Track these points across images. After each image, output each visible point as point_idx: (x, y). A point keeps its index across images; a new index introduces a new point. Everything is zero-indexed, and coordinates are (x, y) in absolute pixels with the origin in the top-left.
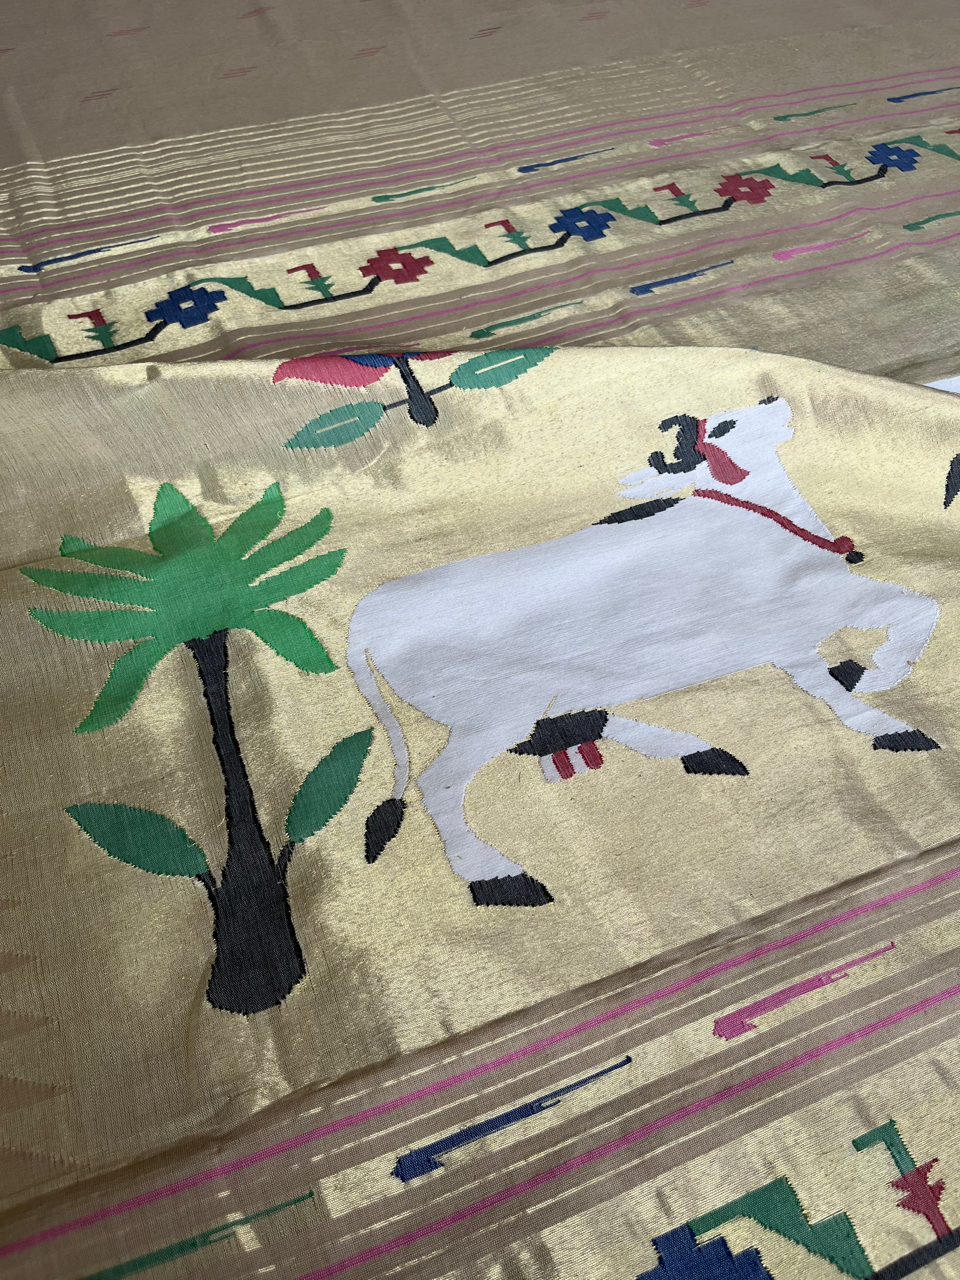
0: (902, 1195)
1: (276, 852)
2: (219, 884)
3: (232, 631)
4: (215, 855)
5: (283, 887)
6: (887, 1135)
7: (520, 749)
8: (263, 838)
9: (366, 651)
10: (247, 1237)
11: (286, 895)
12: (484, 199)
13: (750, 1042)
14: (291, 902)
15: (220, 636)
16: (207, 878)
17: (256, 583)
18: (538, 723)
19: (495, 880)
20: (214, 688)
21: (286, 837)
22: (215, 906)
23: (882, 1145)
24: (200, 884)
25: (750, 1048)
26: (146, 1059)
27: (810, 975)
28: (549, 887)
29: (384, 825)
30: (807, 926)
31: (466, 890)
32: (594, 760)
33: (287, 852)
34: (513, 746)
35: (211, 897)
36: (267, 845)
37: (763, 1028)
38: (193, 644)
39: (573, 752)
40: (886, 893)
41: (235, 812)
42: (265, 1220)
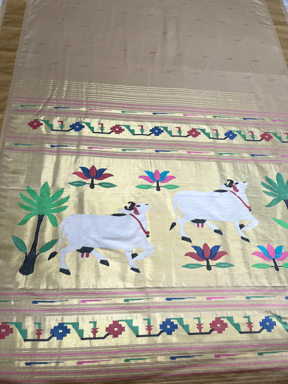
0: (92, 330)
1: (36, 254)
2: (27, 255)
3: (45, 215)
4: (28, 251)
5: (35, 259)
6: (95, 323)
7: (78, 250)
8: (35, 251)
9: (63, 225)
10: (13, 303)
11: (35, 261)
12: (142, 119)
13: (84, 304)
14: (35, 262)
15: (43, 216)
16: (26, 254)
17: (52, 209)
18: (82, 247)
19: (64, 269)
20: (39, 224)
21: (38, 252)
22: (25, 258)
23: (93, 324)
24: (25, 254)
25: (84, 305)
26: (9, 275)
27: (97, 299)
28: (71, 273)
29: (53, 255)
30: (102, 292)
31: (59, 269)
32: (87, 256)
33: (38, 255)
34: (77, 249)
35: (26, 257)
36: (36, 252)
37: (87, 303)
38: (39, 216)
39: (85, 253)
40: (116, 292)
41: (34, 245)
42: (15, 302)
